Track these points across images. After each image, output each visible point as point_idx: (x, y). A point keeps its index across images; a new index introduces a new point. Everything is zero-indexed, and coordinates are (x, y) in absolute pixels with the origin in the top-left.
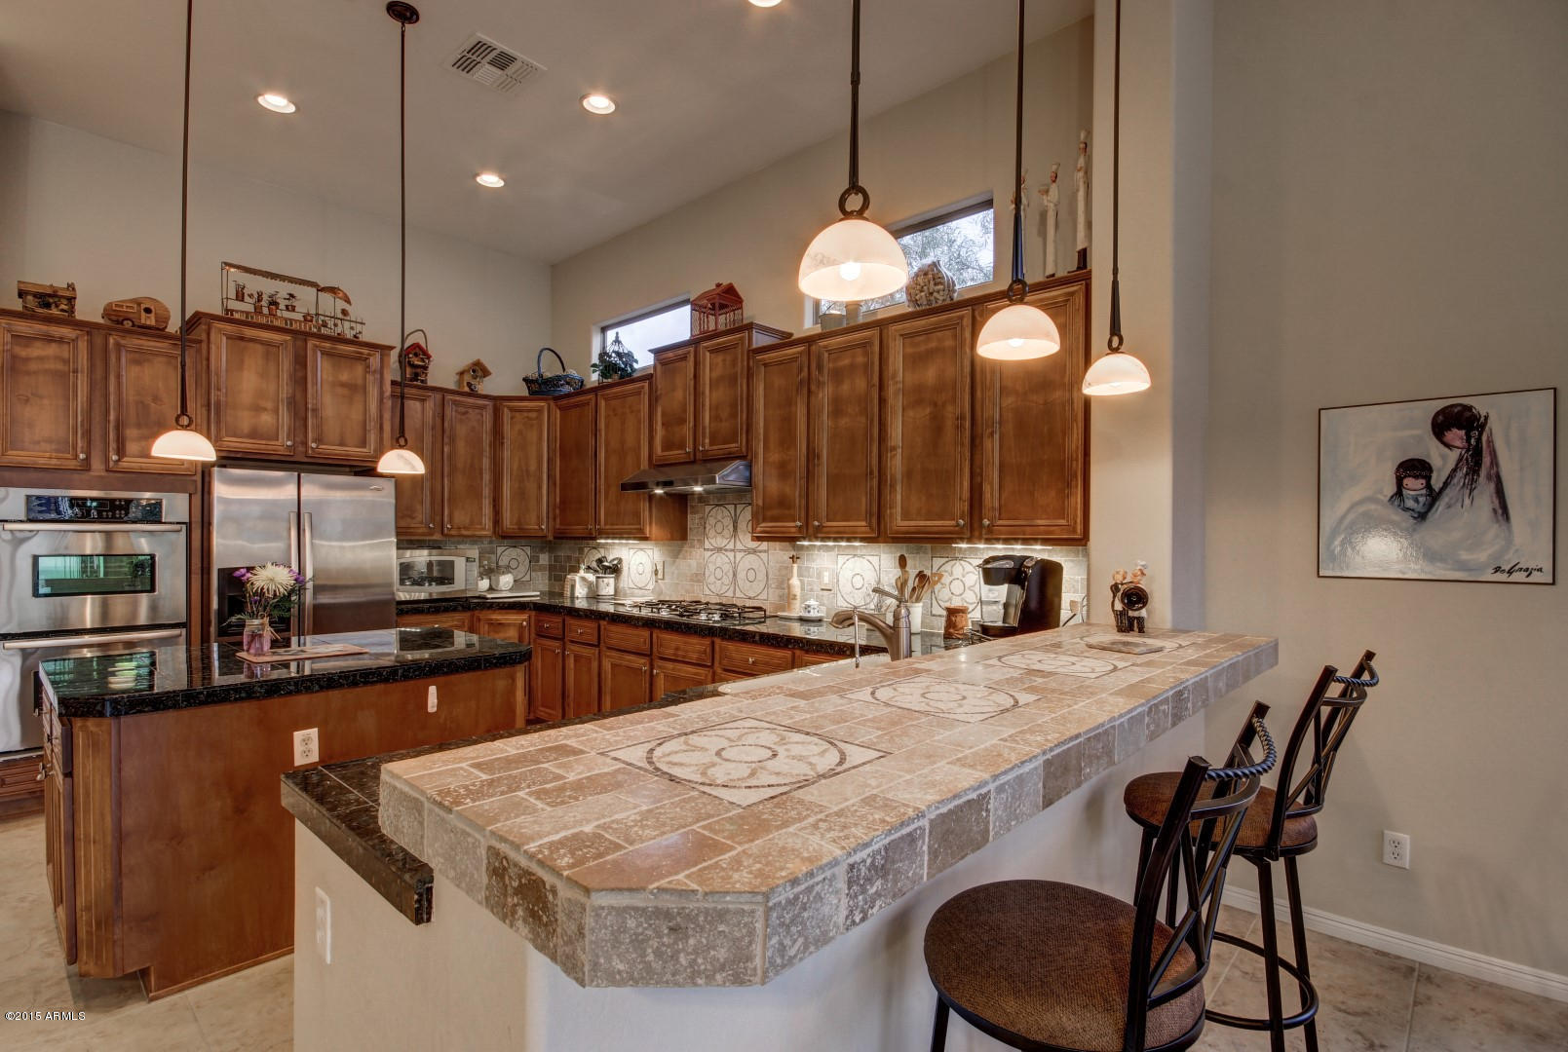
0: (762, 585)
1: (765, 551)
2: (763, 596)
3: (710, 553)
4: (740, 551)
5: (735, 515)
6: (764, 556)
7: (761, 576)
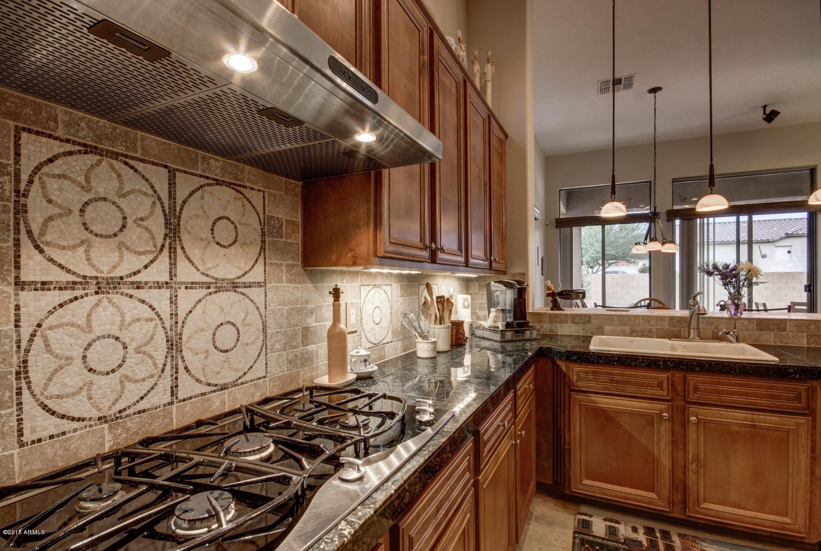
0: (253, 351)
1: (259, 285)
2: (259, 370)
3: (53, 297)
4: (190, 286)
5: (172, 195)
6: (256, 294)
7: (252, 334)
